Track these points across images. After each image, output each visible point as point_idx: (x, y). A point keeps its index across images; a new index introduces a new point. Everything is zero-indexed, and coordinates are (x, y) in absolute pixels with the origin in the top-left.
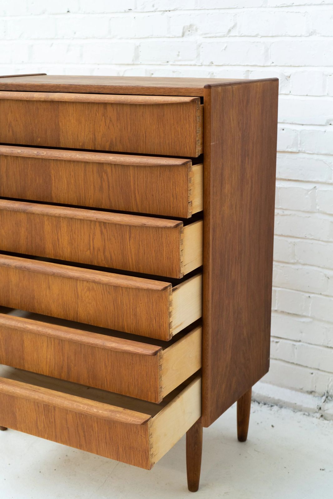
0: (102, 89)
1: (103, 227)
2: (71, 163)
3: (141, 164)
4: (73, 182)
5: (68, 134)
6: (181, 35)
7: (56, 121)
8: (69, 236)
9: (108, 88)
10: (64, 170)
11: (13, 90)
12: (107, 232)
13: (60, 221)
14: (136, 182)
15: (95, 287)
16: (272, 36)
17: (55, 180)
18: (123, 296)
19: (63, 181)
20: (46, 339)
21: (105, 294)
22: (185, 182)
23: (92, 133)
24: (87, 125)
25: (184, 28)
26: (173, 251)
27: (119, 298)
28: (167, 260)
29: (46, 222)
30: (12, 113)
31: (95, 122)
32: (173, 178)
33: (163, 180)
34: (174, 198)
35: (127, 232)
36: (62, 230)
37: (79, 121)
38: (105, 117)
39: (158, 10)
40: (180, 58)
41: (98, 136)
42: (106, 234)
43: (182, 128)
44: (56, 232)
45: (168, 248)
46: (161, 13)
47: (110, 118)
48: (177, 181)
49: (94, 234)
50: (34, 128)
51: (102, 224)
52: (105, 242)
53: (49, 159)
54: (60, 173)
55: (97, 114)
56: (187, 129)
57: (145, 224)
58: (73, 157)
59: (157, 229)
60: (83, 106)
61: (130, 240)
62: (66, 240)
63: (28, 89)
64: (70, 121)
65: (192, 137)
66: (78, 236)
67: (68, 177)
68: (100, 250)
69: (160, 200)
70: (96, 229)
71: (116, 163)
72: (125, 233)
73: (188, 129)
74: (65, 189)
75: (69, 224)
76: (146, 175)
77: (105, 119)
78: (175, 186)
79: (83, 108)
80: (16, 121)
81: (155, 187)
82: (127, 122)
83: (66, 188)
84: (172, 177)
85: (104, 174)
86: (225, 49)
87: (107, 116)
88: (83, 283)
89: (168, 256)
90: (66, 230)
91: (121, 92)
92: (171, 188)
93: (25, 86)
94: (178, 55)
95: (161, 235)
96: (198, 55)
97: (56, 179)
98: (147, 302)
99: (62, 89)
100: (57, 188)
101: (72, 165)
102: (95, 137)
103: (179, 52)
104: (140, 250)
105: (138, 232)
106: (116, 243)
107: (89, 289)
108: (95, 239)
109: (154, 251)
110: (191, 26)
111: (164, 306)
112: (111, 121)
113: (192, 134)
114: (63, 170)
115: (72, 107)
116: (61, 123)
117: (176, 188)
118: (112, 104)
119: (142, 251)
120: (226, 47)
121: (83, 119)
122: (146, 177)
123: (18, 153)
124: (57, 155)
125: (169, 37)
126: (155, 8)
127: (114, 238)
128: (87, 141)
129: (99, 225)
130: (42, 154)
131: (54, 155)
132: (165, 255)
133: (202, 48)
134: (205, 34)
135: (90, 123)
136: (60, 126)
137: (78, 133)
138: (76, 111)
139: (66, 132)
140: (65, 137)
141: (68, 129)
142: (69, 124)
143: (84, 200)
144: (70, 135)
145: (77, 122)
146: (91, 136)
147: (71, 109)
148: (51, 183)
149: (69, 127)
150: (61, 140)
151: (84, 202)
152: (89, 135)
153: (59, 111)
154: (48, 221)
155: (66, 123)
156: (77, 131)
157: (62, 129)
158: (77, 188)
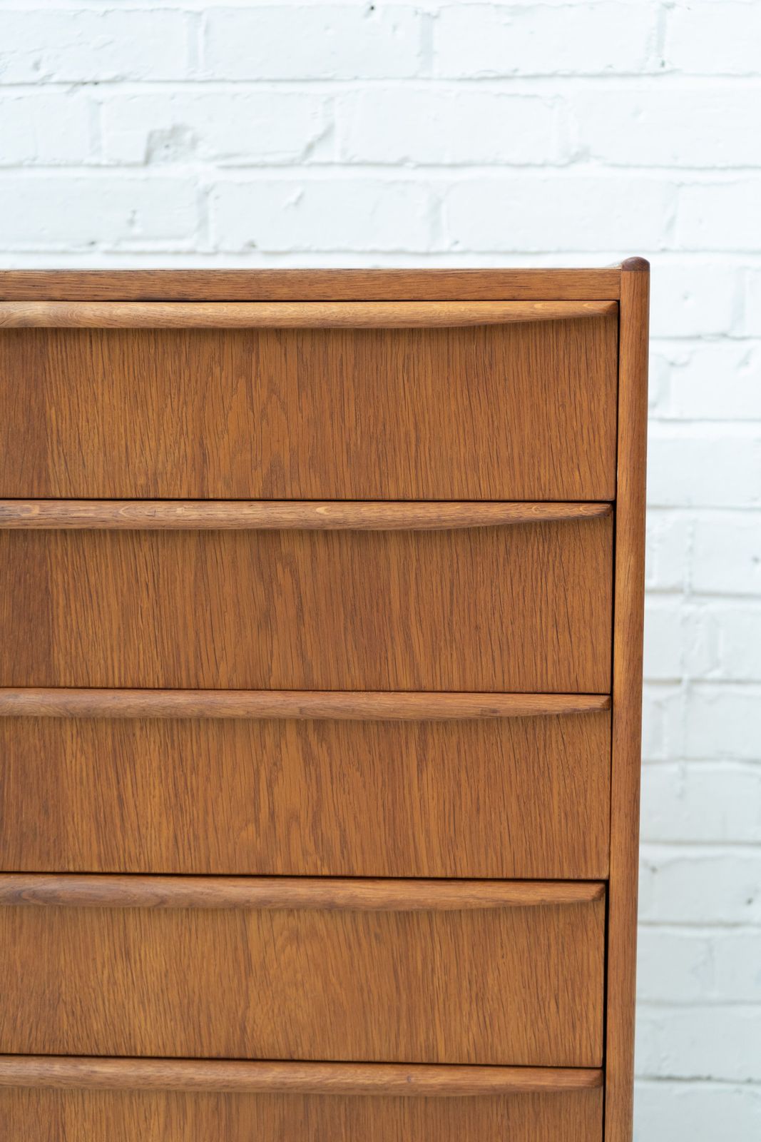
0: (196, 286)
1: (313, 738)
2: (143, 538)
3: (444, 524)
4: (146, 604)
6: (140, 157)
7: (33, 403)
8: (167, 785)
10: (110, 568)
12: (330, 755)
13: (134, 735)
14: (413, 587)
15: (320, 926)
16: (453, 166)
17: (68, 605)
18: (432, 939)
19: (105, 604)
20: (163, 1103)
21: (360, 945)
22: (604, 574)
23: (191, 437)
24: (168, 409)
25: (151, 136)
26: (586, 791)
27: (419, 948)
28: (563, 821)
29: (69, 742)
31: (204, 397)
32: (557, 564)
33: (517, 574)
34: (560, 630)
35: (413, 747)
36: (138, 766)
37: (135, 395)
38: (249, 379)
39: (55, 79)
40: (137, 230)
41: (217, 449)
42: (327, 759)
43: (563, 405)
44: (112, 775)
45: (568, 781)
46: (66, 88)
47: (270, 381)
48: (571, 570)
49: (275, 764)
51: (311, 727)
52: (319, 789)
53: (45, 531)
54: (92, 578)
55: (217, 371)
56: (581, 405)
57: (494, 711)
59: (530, 724)
61: (420, 771)
62: (157, 799)
64: (96, 400)
65: (602, 433)
66: (208, 779)
67: (125, 589)
68: (298, 818)
69: (504, 640)
70: (283, 746)
71: (346, 527)
72: (404, 748)
73: (585, 404)
74: (111, 634)
75: (173, 741)
76: (452, 561)
77: (250, 386)
78: (565, 590)
79: (152, 351)
81: (489, 598)
82: (342, 393)
83: (115, 631)
84: (554, 562)
85: (279, 567)
86: (296, 204)
87: (258, 376)
88: (272, 920)
89: (568, 809)
90: (155, 765)
91: (283, 292)
92: (550, 596)
94: (131, 222)
95: (545, 740)
96: (203, 222)
97: (72, 602)
98: (526, 949)
100: (79, 634)
101: (146, 546)
102: (204, 455)
103: (134, 212)
104: (460, 798)
105: (454, 739)
106: (364, 786)
107: (295, 937)
108: (281, 781)
109: (513, 799)
110: (176, 131)
111: (591, 953)
112: (273, 391)
113: (602, 423)
114: (107, 567)
116: (53, 411)
117: (570, 598)
118: (279, 332)
119: (469, 802)
120: (300, 198)
121: (154, 390)
122: (451, 566)
124: (91, 515)
125: (98, 166)
126: (43, 72)
127: (357, 770)
128: (169, 468)
129: (299, 733)
130: (24, 515)
131: (75, 515)
132: (556, 807)
133: (217, 198)
134: (228, 156)
135: (185, 403)
136: (51, 420)
137: (129, 443)
138: (121, 362)
139: (77, 441)
140: (71, 459)
141: (84, 429)
142: (90, 410)
143: (192, 665)
144: (96, 448)
145: (125, 403)
146: (189, 450)
147: (100, 355)
148: (51, 617)
149: (90, 421)
150: (50, 470)
151: (192, 673)
152: (179, 448)
153: (47, 366)
154: (79, 739)
155: (77, 408)
156: (126, 435)
157: (58, 430)
158: (164, 627)
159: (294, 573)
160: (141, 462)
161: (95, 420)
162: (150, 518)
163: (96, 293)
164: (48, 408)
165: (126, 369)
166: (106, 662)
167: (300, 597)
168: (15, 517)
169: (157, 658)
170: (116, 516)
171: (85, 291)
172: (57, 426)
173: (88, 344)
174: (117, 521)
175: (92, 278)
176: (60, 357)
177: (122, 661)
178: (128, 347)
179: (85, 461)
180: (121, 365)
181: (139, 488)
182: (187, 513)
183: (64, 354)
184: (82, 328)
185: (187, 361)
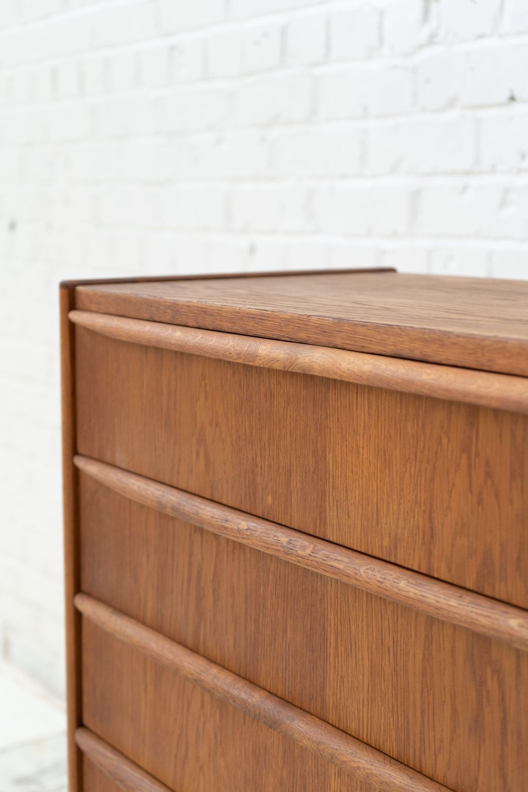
4: (387, 669)
5: (349, 498)
7: (319, 446)
9: (454, 344)
10: (365, 623)
11: (190, 324)
17: (336, 648)
19: (360, 655)
23: (423, 507)
24: (407, 474)
30: (206, 398)
31: (434, 468)
37: (385, 455)
38: (469, 458)
41: (443, 526)
47: (487, 462)
50: (259, 459)
54: (353, 628)
55: (445, 441)
58: (388, 584)
60: (401, 402)
63: (226, 326)
64: (358, 453)
67: (374, 647)
74: (363, 688)
77: (469, 466)
79: (398, 411)
80: (217, 425)
85: (489, 673)
87: (477, 454)
91: (502, 363)
93: (217, 313)
97: (339, 646)
99: (315, 333)
100: (343, 678)
102: (432, 529)
112: (488, 475)
115: (366, 402)
116: (331, 456)
121: (398, 450)
123: (239, 531)
124: (341, 567)
128: (406, 535)
130: (300, 552)
135: (420, 470)
136: (329, 464)
137: (379, 503)
138: (376, 418)
139: (345, 490)
140: (340, 506)
141: (350, 479)
142: (354, 463)
143: (417, 747)
144: (357, 501)
145: (378, 461)
146: (421, 520)
147: (363, 408)
148: (326, 654)
149: (354, 472)
150: (327, 513)
151: (417, 754)
152: (414, 517)
153: (328, 411)
154: (339, 779)
155: (345, 457)
156: (377, 493)
157: (333, 476)
158: (399, 697)
159: (501, 683)
160: (386, 523)
161: (357, 473)
162: (379, 584)
163: (364, 345)
164: (327, 453)
165: (379, 426)
166: (359, 714)
167: (504, 712)
168: (294, 552)
169: (393, 727)
170: (356, 574)
171: (357, 341)
172: (333, 470)
173: (355, 395)
174: (356, 580)
175: (361, 329)
176: (336, 404)
177: (369, 718)
178: (381, 403)
179: (350, 511)
180: (376, 420)
181: (384, 549)
182: (408, 588)
183: (339, 402)
184: (338, 380)
185: (423, 427)
